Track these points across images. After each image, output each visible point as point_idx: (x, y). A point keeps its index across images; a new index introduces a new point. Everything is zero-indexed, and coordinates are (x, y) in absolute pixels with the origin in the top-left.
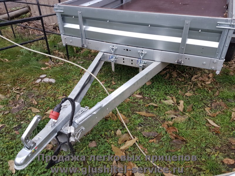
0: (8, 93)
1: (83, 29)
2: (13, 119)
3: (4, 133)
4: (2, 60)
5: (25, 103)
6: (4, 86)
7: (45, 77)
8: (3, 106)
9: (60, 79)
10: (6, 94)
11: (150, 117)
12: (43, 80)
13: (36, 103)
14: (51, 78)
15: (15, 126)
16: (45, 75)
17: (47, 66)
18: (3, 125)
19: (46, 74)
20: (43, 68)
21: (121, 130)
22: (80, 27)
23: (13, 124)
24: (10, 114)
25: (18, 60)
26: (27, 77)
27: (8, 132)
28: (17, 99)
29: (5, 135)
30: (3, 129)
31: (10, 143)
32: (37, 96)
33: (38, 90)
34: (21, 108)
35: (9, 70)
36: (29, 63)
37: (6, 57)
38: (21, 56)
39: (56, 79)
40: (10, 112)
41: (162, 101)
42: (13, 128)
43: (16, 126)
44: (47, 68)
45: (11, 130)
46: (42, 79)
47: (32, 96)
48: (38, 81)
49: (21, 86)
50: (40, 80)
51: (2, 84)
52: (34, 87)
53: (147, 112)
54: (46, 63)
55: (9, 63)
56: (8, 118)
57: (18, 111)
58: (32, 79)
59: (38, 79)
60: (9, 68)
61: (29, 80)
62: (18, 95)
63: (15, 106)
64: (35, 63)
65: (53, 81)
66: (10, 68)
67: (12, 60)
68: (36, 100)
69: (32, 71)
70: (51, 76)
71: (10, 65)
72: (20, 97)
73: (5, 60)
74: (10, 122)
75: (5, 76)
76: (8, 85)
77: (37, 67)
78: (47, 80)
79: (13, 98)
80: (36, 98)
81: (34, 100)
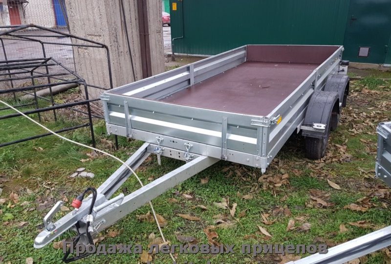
0: (37, 187)
1: (129, 118)
2: (38, 217)
3: (26, 231)
4: (36, 148)
5: (54, 200)
6: (34, 179)
7: (83, 171)
8: (30, 202)
9: (100, 174)
10: (35, 189)
11: (193, 221)
12: (79, 175)
13: (67, 201)
14: (90, 172)
15: (38, 224)
16: (84, 169)
17: (89, 157)
18: (26, 222)
19: (85, 167)
20: (83, 160)
21: (155, 233)
22: (126, 116)
23: (37, 222)
24: (36, 211)
25: (55, 149)
26: (62, 170)
27: (31, 231)
28: (46, 195)
29: (27, 233)
30: (26, 227)
31: (31, 241)
32: (69, 193)
33: (72, 186)
34: (49, 205)
35: (41, 161)
36: (67, 153)
37: (41, 145)
38: (59, 145)
39: (96, 173)
40: (35, 209)
41: (214, 203)
42: (37, 227)
43: (41, 224)
44: (88, 159)
45: (34, 228)
46: (79, 172)
47: (64, 192)
48: (74, 175)
49: (52, 180)
50: (76, 174)
51: (31, 177)
52: (68, 182)
53: (192, 214)
54: (87, 154)
55: (43, 153)
56: (33, 216)
57: (45, 208)
58: (68, 173)
59: (74, 172)
60: (41, 158)
61: (64, 173)
62: (48, 191)
63: (43, 202)
64: (74, 153)
65: (91, 175)
66: (43, 158)
67: (47, 149)
68: (67, 197)
69: (69, 162)
70: (90, 169)
71: (44, 156)
72: (50, 193)
73: (40, 149)
74: (35, 219)
75: (36, 168)
76: (39, 179)
77: (76, 158)
78: (84, 174)
79: (42, 195)
80: (68, 195)
81: (65, 197)
